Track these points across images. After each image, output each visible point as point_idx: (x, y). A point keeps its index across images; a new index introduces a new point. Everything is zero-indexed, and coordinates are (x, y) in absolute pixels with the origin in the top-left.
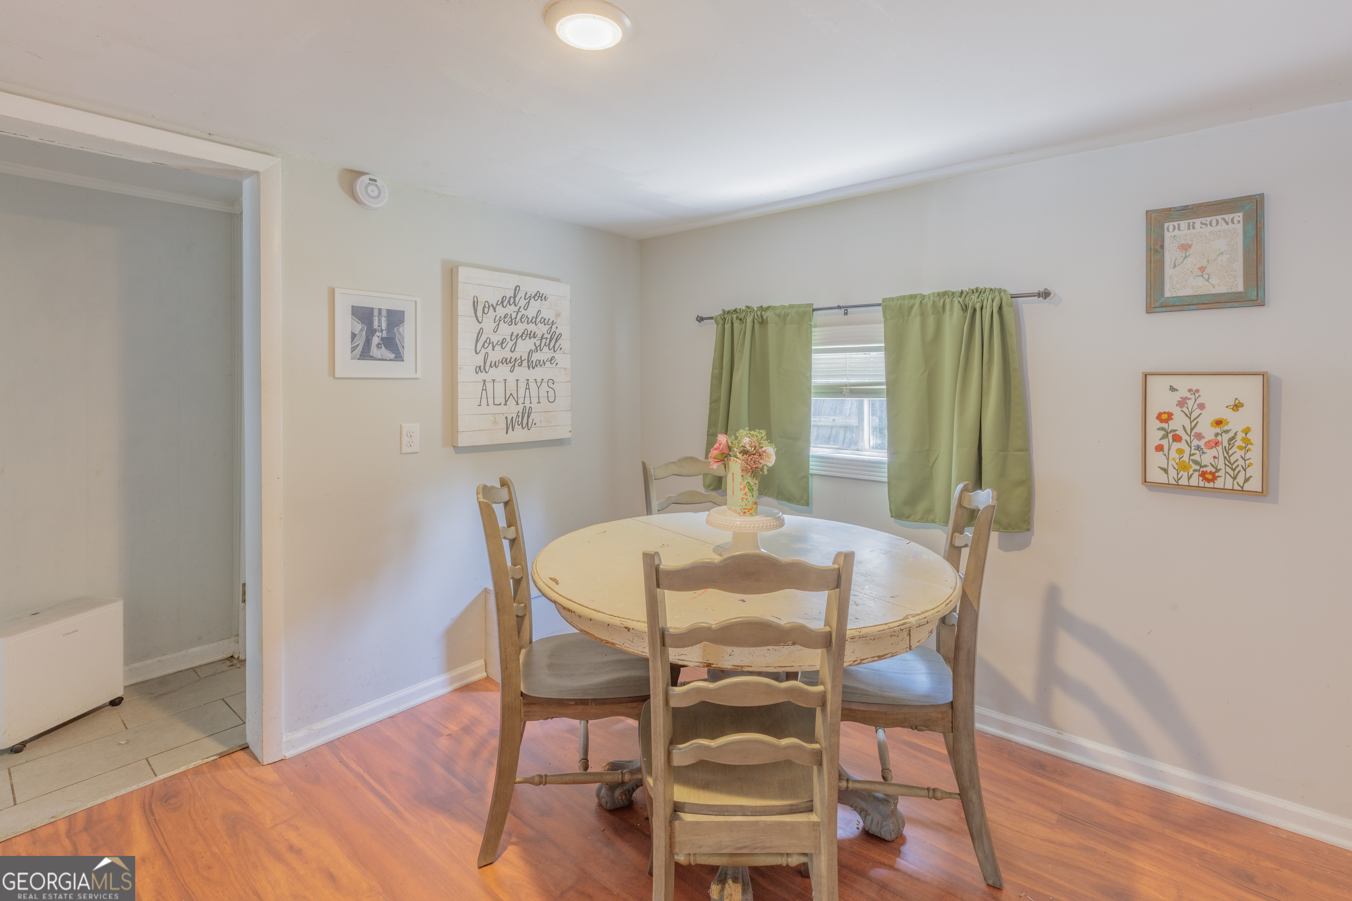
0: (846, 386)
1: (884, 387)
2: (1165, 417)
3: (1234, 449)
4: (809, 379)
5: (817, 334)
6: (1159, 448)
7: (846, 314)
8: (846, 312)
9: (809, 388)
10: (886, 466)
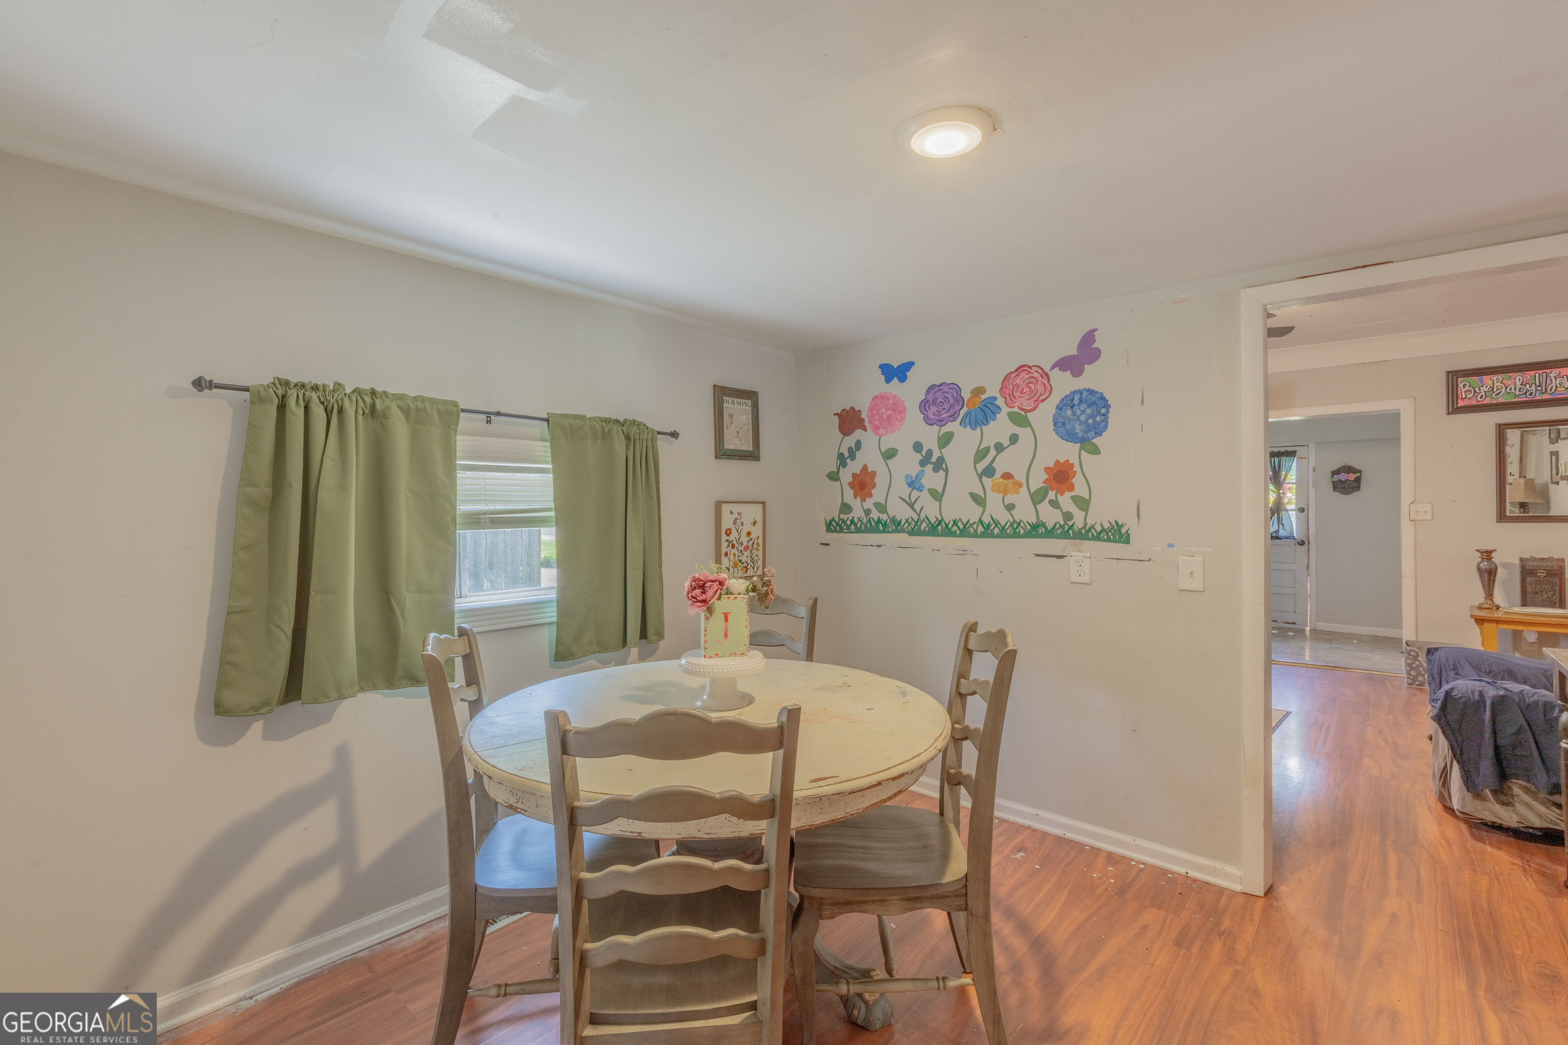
0: (485, 514)
1: (552, 514)
2: (728, 532)
3: (754, 550)
4: (453, 505)
5: (462, 442)
6: (726, 554)
7: (489, 422)
8: (489, 419)
9: (454, 519)
10: (555, 603)
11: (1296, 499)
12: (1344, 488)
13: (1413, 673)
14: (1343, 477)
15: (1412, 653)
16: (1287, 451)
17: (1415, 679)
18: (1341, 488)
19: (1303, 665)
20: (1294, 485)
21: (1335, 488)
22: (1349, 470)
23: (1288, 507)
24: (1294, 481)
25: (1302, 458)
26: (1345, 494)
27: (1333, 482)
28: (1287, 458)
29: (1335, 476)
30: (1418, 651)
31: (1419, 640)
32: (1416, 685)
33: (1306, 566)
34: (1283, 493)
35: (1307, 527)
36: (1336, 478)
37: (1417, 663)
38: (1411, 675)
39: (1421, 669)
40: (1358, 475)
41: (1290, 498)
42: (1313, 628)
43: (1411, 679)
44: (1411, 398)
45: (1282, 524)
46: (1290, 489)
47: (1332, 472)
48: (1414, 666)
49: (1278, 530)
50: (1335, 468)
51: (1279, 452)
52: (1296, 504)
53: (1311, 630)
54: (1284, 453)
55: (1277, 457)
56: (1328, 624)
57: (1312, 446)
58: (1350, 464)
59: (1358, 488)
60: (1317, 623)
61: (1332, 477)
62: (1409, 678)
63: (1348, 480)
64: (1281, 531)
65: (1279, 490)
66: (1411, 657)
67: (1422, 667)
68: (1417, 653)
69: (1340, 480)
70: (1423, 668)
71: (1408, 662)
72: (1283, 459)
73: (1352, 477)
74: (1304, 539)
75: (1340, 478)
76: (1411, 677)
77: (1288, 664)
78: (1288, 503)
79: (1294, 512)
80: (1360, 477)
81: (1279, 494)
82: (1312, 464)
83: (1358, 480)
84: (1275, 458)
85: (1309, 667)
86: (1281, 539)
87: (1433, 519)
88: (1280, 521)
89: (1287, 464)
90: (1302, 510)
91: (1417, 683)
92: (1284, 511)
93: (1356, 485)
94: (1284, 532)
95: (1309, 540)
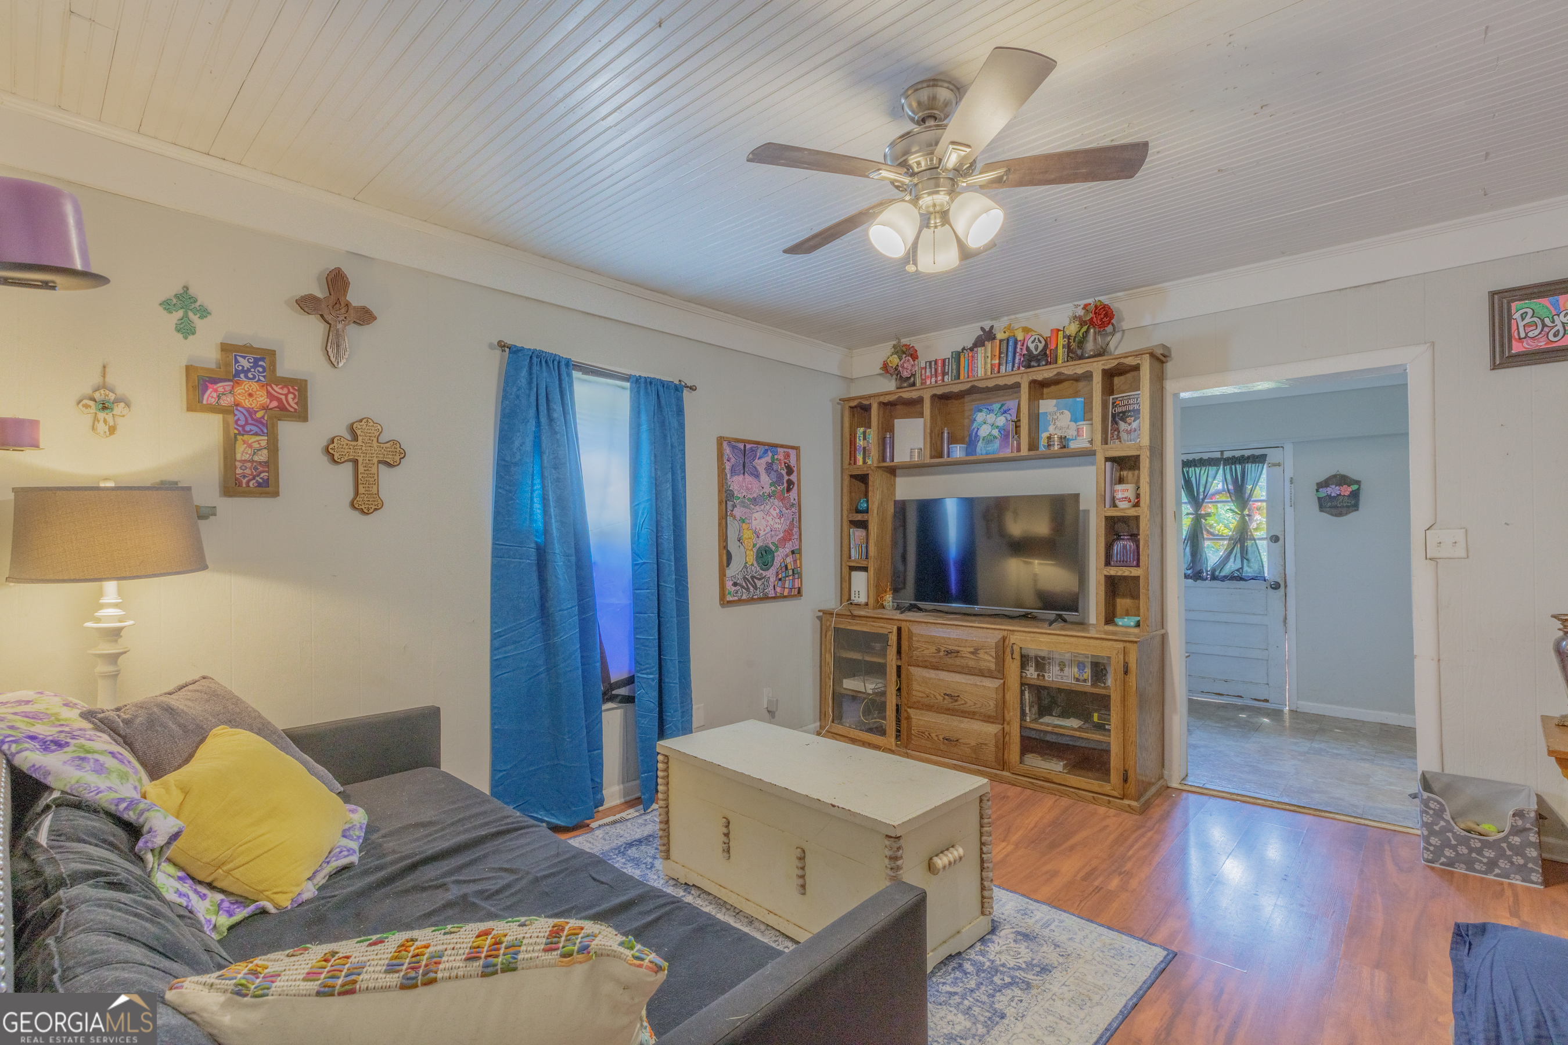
11: (1268, 523)
12: (1336, 507)
13: (1434, 840)
14: (1333, 490)
15: (1432, 805)
16: (1253, 456)
17: (1438, 852)
18: (1330, 507)
19: (1248, 799)
20: (1264, 504)
21: (1322, 507)
22: (1342, 480)
23: (1257, 534)
24: (1264, 498)
25: (1275, 465)
26: (1336, 515)
27: (1319, 499)
28: (1253, 465)
29: (1321, 490)
30: (1443, 802)
31: (1447, 771)
32: (1442, 864)
33: (1282, 619)
34: (1249, 515)
35: (1283, 563)
36: (1323, 492)
37: (1442, 823)
38: (1430, 845)
39: (1450, 835)
40: (1355, 487)
41: (1259, 523)
42: (1294, 708)
43: (1432, 852)
44: (1426, 343)
45: (1247, 560)
46: (1259, 509)
47: (1318, 484)
48: (1437, 828)
49: (1242, 568)
50: (1322, 478)
51: (1243, 456)
52: (1268, 529)
53: (1291, 711)
54: (1249, 457)
55: (1240, 463)
56: (1316, 704)
57: (1289, 448)
58: (1343, 472)
59: (1355, 507)
60: (1300, 702)
61: (1317, 491)
62: (1428, 850)
63: (1340, 495)
64: (1246, 568)
65: (1243, 509)
66: (1431, 812)
67: (1451, 831)
68: (1443, 805)
69: (1330, 496)
70: (1454, 833)
71: (1425, 819)
72: (1248, 466)
73: (1346, 490)
74: (1279, 580)
75: (1329, 493)
76: (1432, 848)
77: (1224, 795)
78: (1256, 529)
79: (1265, 542)
80: (1358, 489)
81: (1243, 517)
82: (1289, 473)
83: (1355, 495)
84: (1238, 466)
85: (1259, 804)
86: (1246, 580)
87: (1468, 557)
88: (1244, 555)
89: (1253, 475)
90: (1275, 539)
91: (1443, 860)
92: (1250, 540)
93: (1353, 502)
94: (1249, 570)
95: (1285, 582)
